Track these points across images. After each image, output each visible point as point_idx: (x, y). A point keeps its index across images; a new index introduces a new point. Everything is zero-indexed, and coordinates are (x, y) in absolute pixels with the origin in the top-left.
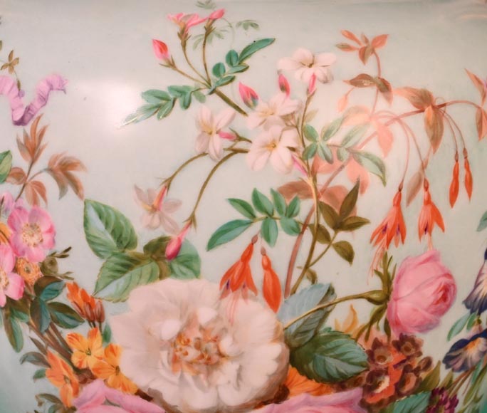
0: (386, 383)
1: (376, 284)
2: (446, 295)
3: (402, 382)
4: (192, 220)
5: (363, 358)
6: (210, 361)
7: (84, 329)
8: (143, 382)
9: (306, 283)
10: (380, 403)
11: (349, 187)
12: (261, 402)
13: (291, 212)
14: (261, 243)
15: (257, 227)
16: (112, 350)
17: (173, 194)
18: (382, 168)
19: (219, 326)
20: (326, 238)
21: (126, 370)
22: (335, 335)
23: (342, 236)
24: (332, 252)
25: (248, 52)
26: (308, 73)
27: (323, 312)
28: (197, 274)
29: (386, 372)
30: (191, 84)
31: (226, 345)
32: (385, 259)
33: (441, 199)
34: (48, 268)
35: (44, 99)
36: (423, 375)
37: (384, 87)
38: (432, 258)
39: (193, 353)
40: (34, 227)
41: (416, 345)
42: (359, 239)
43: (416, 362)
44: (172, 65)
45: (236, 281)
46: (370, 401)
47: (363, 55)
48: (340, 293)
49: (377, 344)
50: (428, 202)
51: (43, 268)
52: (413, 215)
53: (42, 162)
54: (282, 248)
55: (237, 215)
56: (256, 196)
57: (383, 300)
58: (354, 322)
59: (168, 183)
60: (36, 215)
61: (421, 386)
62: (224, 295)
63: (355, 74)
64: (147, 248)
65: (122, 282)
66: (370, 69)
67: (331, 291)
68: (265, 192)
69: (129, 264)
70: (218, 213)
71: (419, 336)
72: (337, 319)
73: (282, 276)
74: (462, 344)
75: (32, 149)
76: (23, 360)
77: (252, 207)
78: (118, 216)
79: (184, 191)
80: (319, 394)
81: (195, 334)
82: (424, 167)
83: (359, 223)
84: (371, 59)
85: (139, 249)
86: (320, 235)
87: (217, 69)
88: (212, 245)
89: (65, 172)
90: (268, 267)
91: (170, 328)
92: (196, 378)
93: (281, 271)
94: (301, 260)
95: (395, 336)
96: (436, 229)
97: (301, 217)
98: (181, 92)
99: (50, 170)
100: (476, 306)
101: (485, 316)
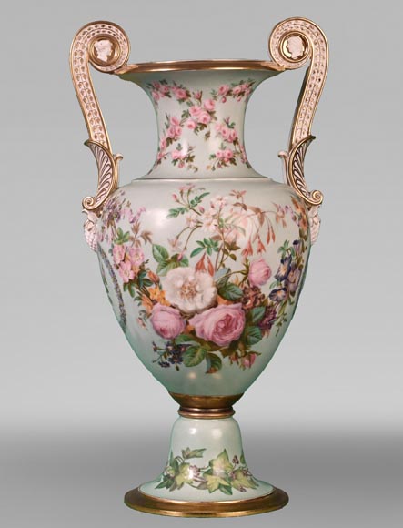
0: (249, 302)
1: (244, 268)
2: (268, 273)
3: (255, 302)
4: (185, 248)
5: (241, 293)
6: (193, 294)
7: (153, 286)
8: (172, 302)
9: (221, 267)
10: (248, 309)
11: (234, 236)
12: (210, 307)
13: (216, 245)
14: (207, 255)
15: (205, 249)
16: (162, 292)
17: (180, 240)
18: (244, 231)
19: (195, 282)
20: (227, 253)
21: (166, 299)
22: (232, 284)
23: (232, 252)
24: (229, 257)
25: (201, 197)
26: (220, 202)
27: (227, 277)
28: (187, 265)
29: (249, 298)
30: (184, 207)
31: (198, 288)
32: (246, 260)
33: (264, 242)
34: (142, 267)
35: (139, 214)
36: (262, 300)
37: (245, 207)
38: (262, 261)
39: (187, 291)
40: (137, 254)
41: (259, 290)
42: (237, 253)
43: (259, 296)
44: (178, 201)
45: (199, 267)
46: (245, 308)
47: (238, 197)
48: (232, 271)
49: (245, 288)
50: (260, 242)
51: (140, 267)
52: (255, 247)
53: (139, 233)
54: (214, 256)
55: (199, 246)
56: (205, 239)
57: (246, 273)
58: (237, 281)
59: (178, 237)
60: (138, 250)
61: (262, 304)
62: (196, 272)
63: (235, 202)
64: (172, 258)
65: (165, 269)
66: (240, 201)
67: (229, 270)
68: (207, 238)
69: (166, 264)
70: (193, 246)
71: (260, 287)
72: (232, 280)
73: (214, 266)
74: (275, 291)
75: (136, 230)
76: (135, 300)
77: (203, 244)
78: (163, 248)
79: (183, 239)
80: (228, 304)
81: (188, 285)
82: (258, 231)
83: (237, 248)
84: (240, 198)
85: (170, 258)
86: (225, 252)
87: (192, 202)
88: (192, 255)
89: (146, 236)
90: (209, 262)
91: (180, 283)
92: (189, 299)
93: (213, 263)
94: (220, 260)
95: (251, 286)
96: (263, 251)
97: (219, 246)
98: (181, 209)
99: (142, 236)
100: (279, 279)
101: (283, 282)
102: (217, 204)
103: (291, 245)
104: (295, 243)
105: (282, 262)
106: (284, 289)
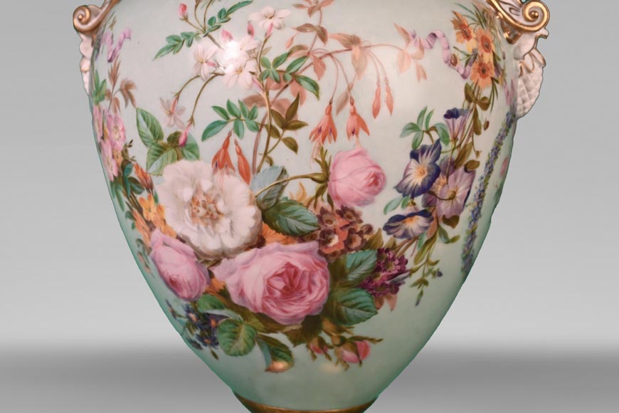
0: (335, 240)
1: (317, 169)
2: (377, 181)
3: (349, 241)
4: (192, 121)
5: (316, 220)
6: (213, 217)
7: (145, 194)
8: (179, 229)
9: (266, 165)
10: (334, 254)
11: (292, 99)
12: (249, 247)
13: (252, 116)
14: (234, 137)
15: (231, 125)
16: (160, 209)
17: (181, 103)
18: (315, 87)
19: (215, 193)
20: (277, 135)
21: (170, 222)
22: (292, 203)
23: (288, 134)
24: (282, 144)
25: (232, 9)
26: (269, 22)
27: (281, 186)
28: (198, 157)
29: (335, 232)
30: (194, 30)
31: (221, 206)
32: (322, 152)
33: (366, 114)
34: (124, 153)
35: (121, 45)
36: (367, 237)
37: (322, 35)
38: (361, 153)
39: (202, 211)
40: (116, 127)
41: (357, 215)
42: (300, 136)
43: (359, 227)
44: (186, 19)
45: (221, 162)
46: (326, 251)
47: (311, 12)
48: (291, 173)
49: (323, 211)
50: (354, 113)
51: (123, 155)
52: (342, 122)
53: (118, 86)
54: (248, 140)
55: (218, 117)
56: (229, 104)
57: (324, 180)
58: (304, 194)
59: (178, 96)
60: (116, 119)
61: (366, 245)
62: (215, 172)
63: (301, 23)
64: (169, 139)
65: (158, 162)
66: (314, 20)
67: (284, 172)
68: (235, 102)
69: (161, 151)
70: (207, 116)
71: (357, 209)
72: (291, 191)
73: (250, 160)
74: (399, 218)
75: (114, 77)
76: (126, 217)
77: (227, 112)
78: (153, 119)
79: (187, 101)
80: (287, 243)
81: (201, 198)
82: (350, 88)
83: (300, 125)
84: (316, 15)
85: (165, 141)
86: (273, 132)
87: (211, 21)
88: (204, 137)
89: (127, 89)
90: (240, 153)
91: (187, 194)
92: (206, 228)
93: (249, 157)
94: (261, 149)
95: (337, 207)
96: (362, 133)
97: (259, 119)
98: (188, 36)
99: (121, 90)
100: (408, 192)
101: (419, 200)
102: (261, 26)
103: (438, 118)
104: (452, 114)
105: (414, 155)
106: (424, 213)
